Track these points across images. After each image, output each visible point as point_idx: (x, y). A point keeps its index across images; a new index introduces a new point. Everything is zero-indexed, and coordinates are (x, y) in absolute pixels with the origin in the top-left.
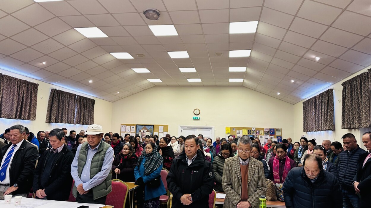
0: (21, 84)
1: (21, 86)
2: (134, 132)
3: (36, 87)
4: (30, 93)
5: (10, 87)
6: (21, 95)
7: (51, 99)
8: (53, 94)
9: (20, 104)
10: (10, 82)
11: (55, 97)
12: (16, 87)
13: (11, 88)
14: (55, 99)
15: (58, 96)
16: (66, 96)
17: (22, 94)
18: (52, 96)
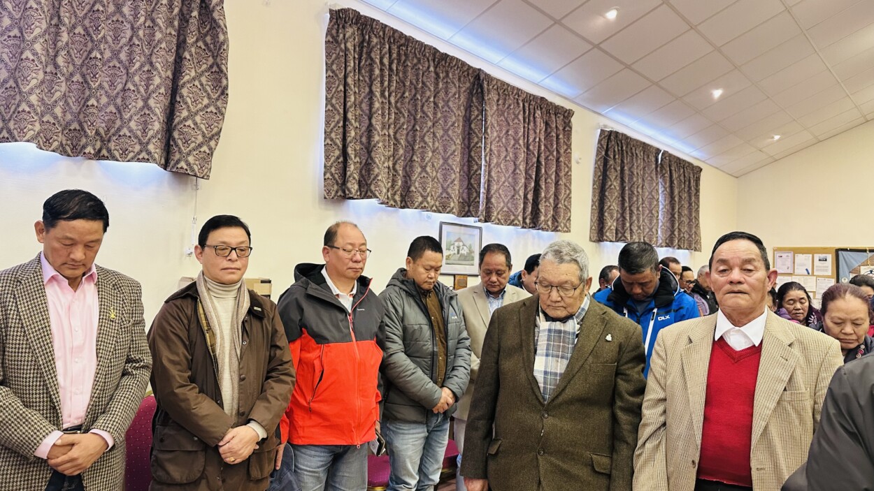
0: (532, 111)
1: (532, 118)
2: (829, 273)
3: (567, 121)
4: (555, 139)
5: (507, 121)
6: (534, 147)
7: (601, 163)
8: (605, 147)
9: (532, 178)
10: (504, 104)
11: (612, 156)
12: (521, 117)
13: (509, 124)
14: (611, 162)
15: (619, 153)
16: (636, 154)
17: (537, 144)
18: (603, 153)
